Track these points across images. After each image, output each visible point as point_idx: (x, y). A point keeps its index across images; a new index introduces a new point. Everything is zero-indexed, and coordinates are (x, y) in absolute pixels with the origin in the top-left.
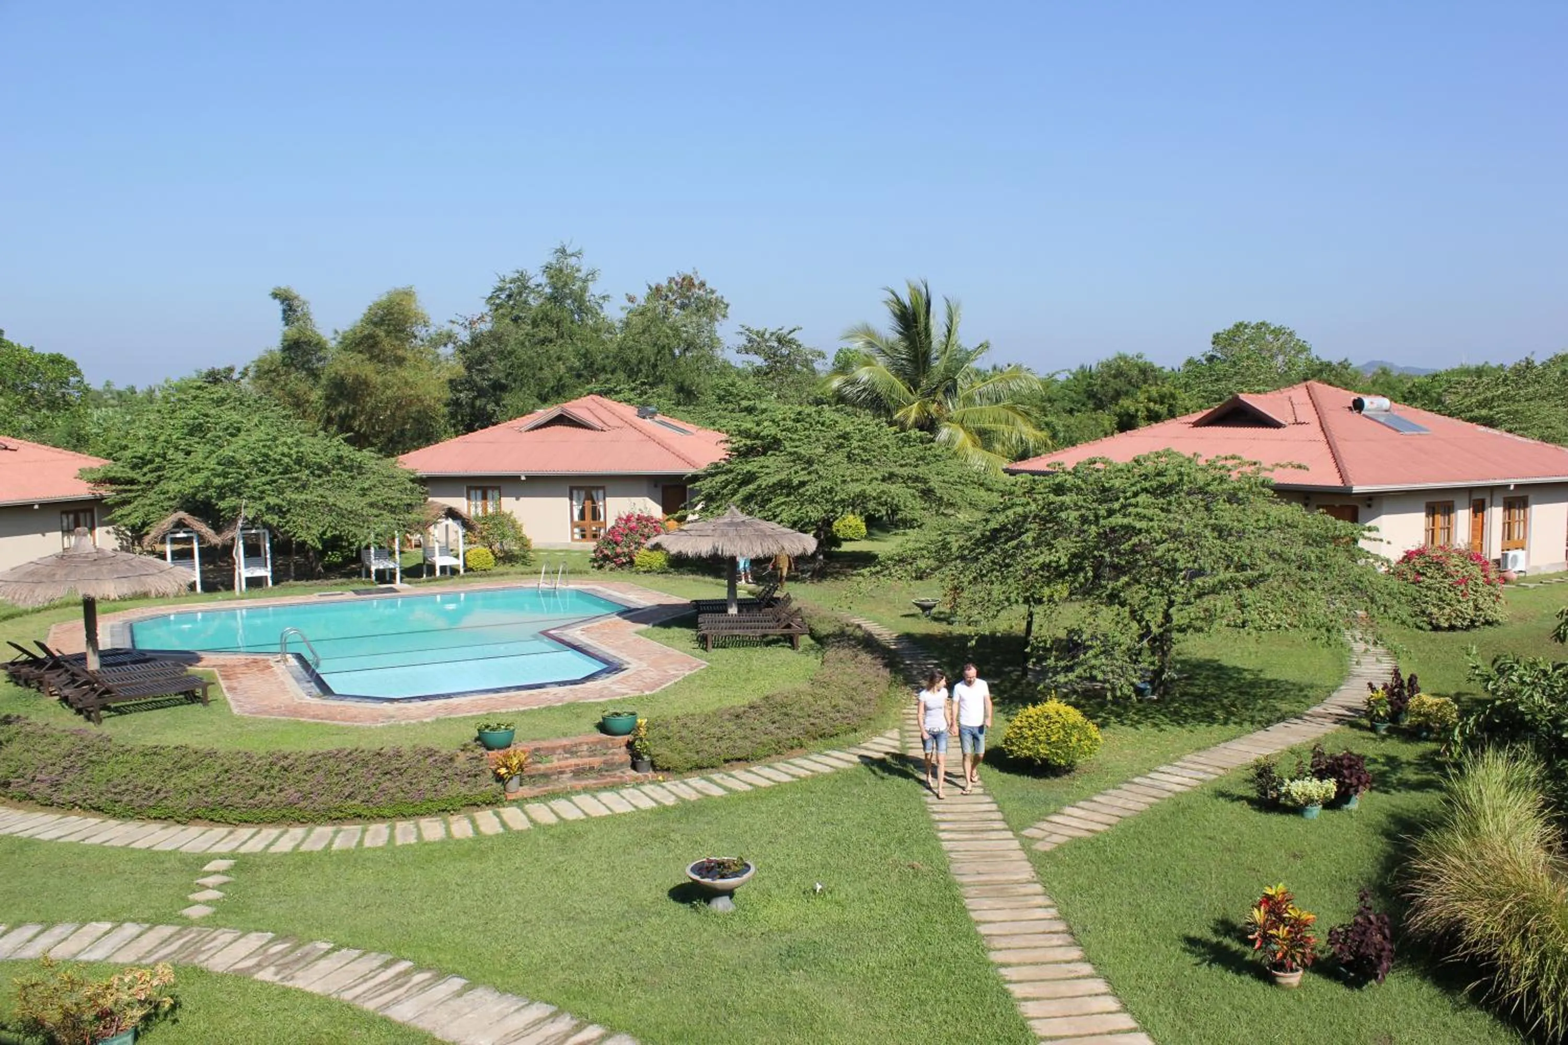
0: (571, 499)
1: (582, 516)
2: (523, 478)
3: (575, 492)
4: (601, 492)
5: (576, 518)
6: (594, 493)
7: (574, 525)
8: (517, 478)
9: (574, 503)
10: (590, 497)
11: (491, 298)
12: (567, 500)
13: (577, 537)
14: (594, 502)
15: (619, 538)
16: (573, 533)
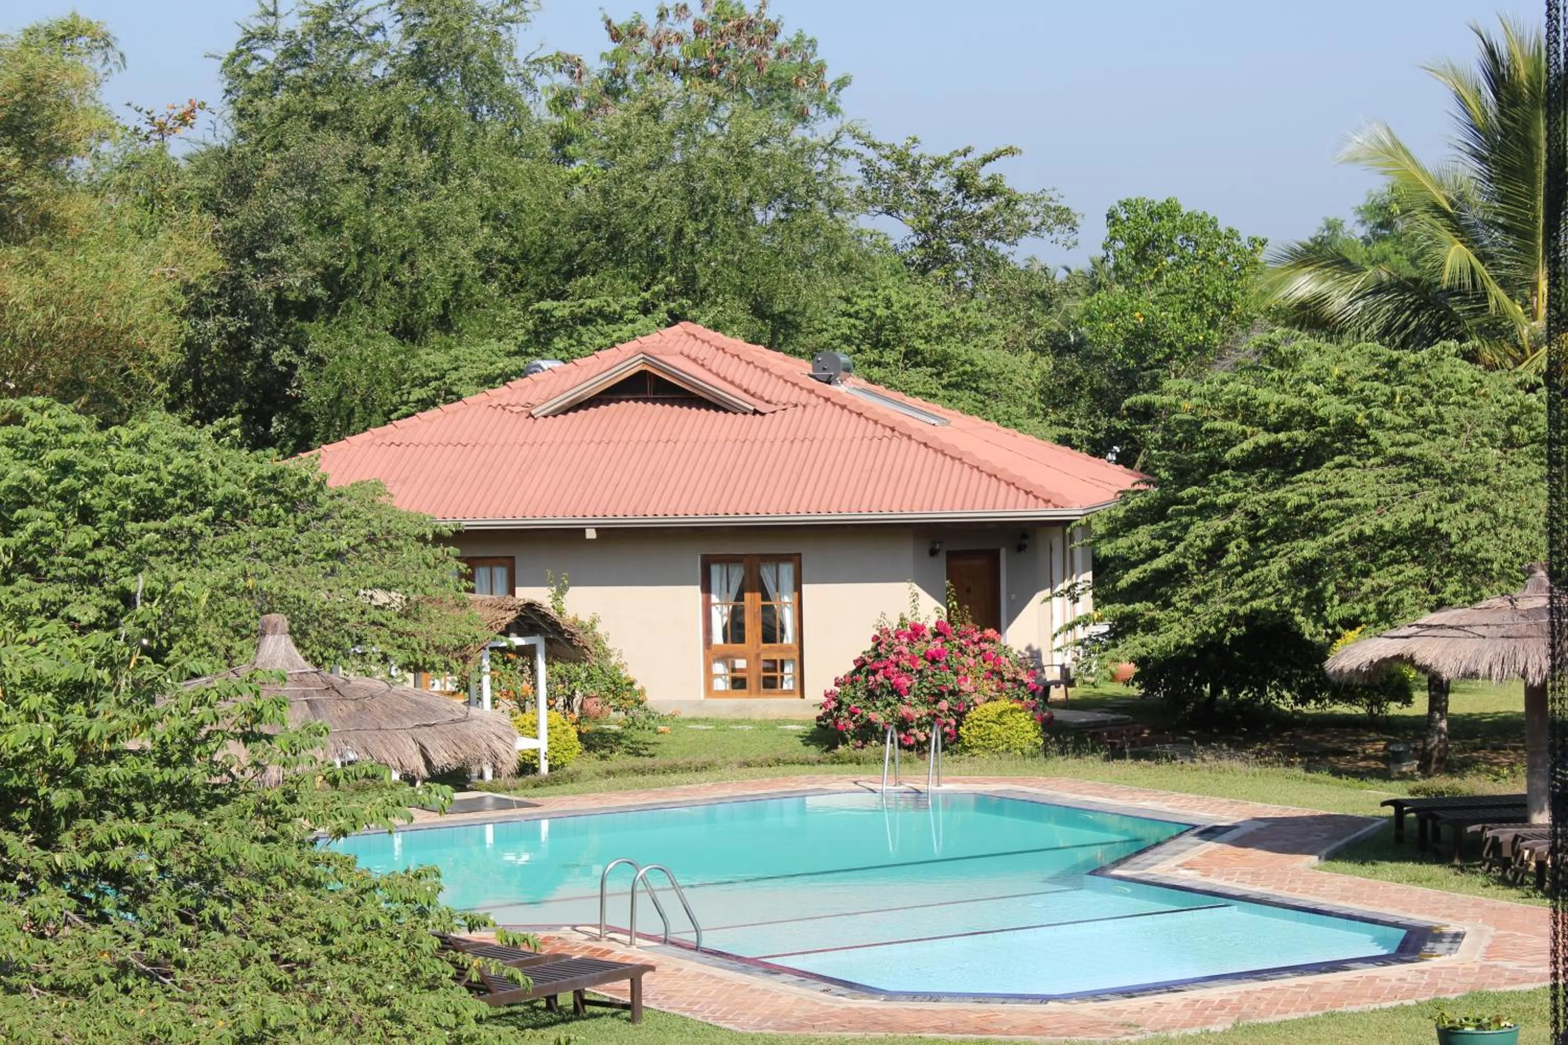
0: (707, 589)
1: (735, 631)
2: (591, 534)
3: (715, 570)
4: (787, 571)
5: (718, 638)
6: (767, 574)
7: (711, 654)
8: (576, 534)
9: (714, 599)
10: (754, 584)
11: (233, 58)
12: (694, 592)
13: (720, 685)
14: (766, 597)
15: (904, 682)
16: (709, 676)
